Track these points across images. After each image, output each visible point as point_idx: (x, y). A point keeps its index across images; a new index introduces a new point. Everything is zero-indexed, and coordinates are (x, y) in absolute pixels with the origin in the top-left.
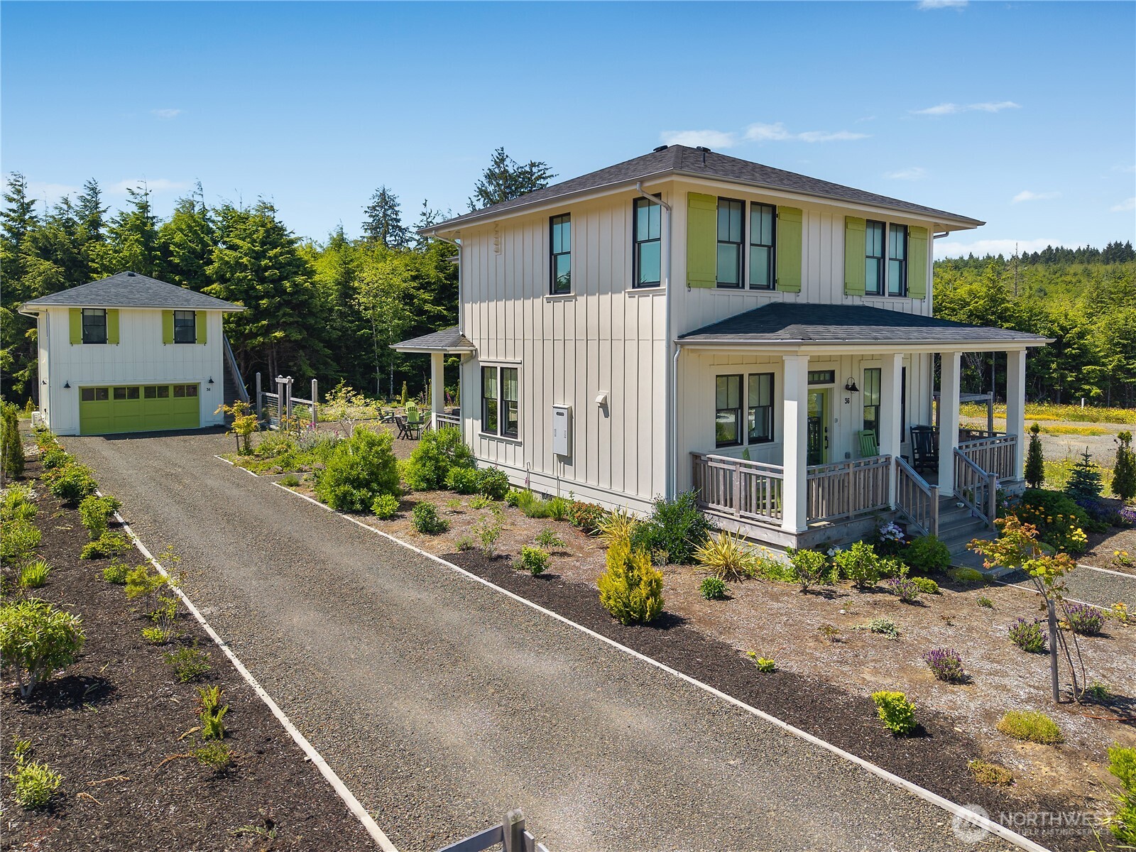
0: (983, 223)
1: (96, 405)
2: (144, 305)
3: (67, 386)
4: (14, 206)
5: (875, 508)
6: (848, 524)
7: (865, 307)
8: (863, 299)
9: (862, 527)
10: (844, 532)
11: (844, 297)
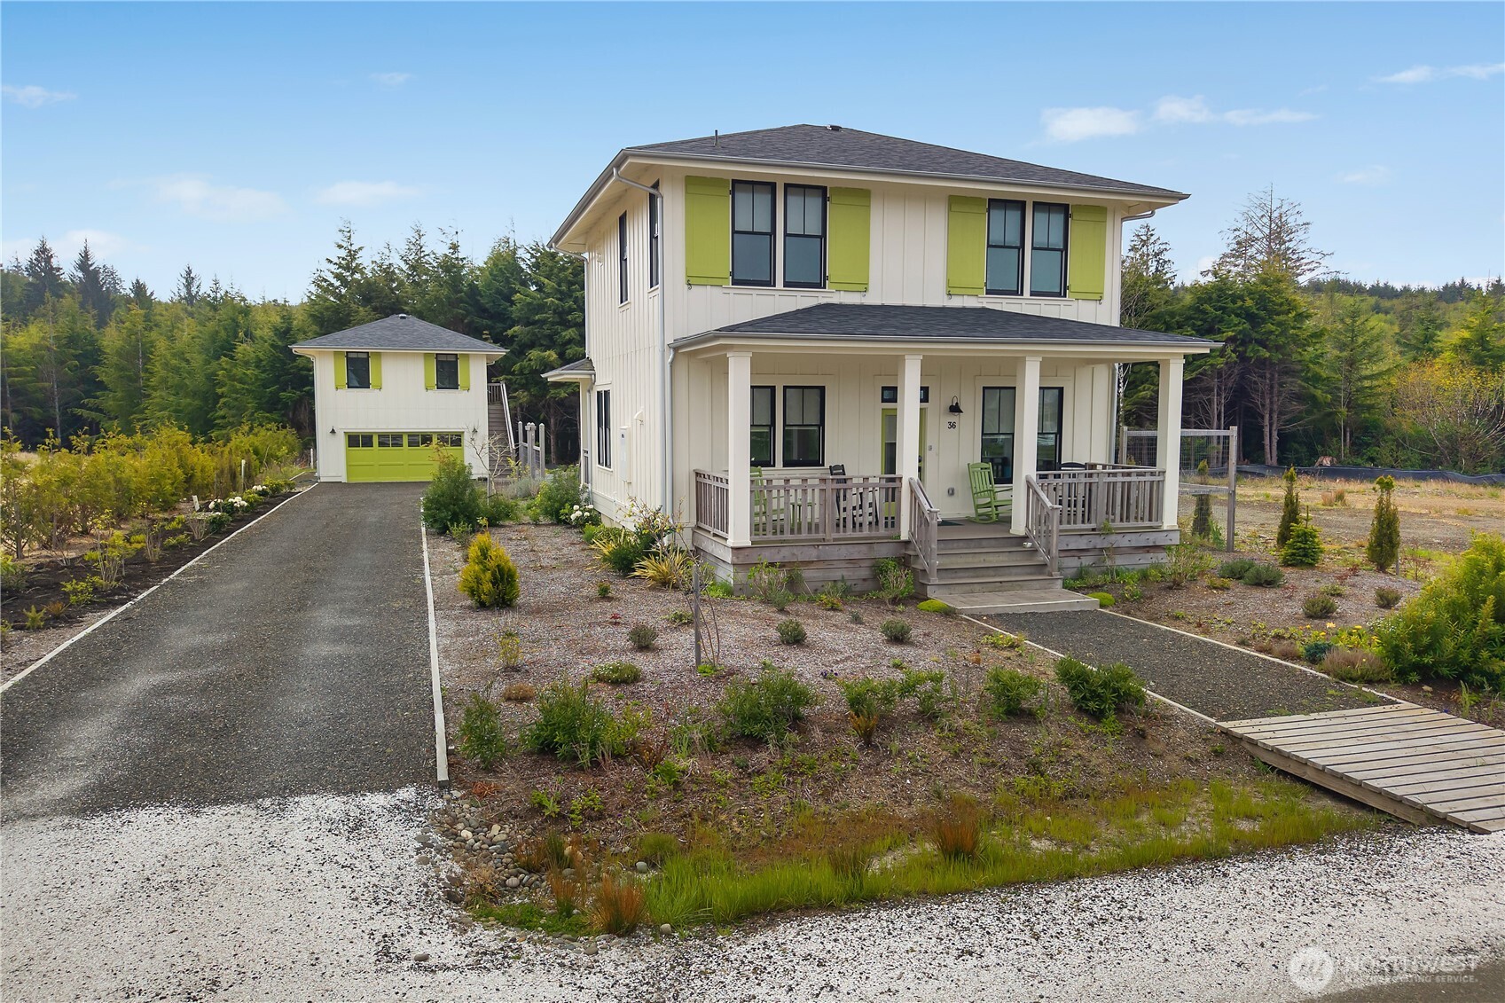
0: (1187, 196)
1: (360, 451)
2: (405, 347)
3: (333, 432)
4: (343, 253)
5: (874, 534)
6: (818, 545)
7: (984, 309)
8: (980, 300)
9: (843, 552)
10: (812, 554)
11: (946, 297)
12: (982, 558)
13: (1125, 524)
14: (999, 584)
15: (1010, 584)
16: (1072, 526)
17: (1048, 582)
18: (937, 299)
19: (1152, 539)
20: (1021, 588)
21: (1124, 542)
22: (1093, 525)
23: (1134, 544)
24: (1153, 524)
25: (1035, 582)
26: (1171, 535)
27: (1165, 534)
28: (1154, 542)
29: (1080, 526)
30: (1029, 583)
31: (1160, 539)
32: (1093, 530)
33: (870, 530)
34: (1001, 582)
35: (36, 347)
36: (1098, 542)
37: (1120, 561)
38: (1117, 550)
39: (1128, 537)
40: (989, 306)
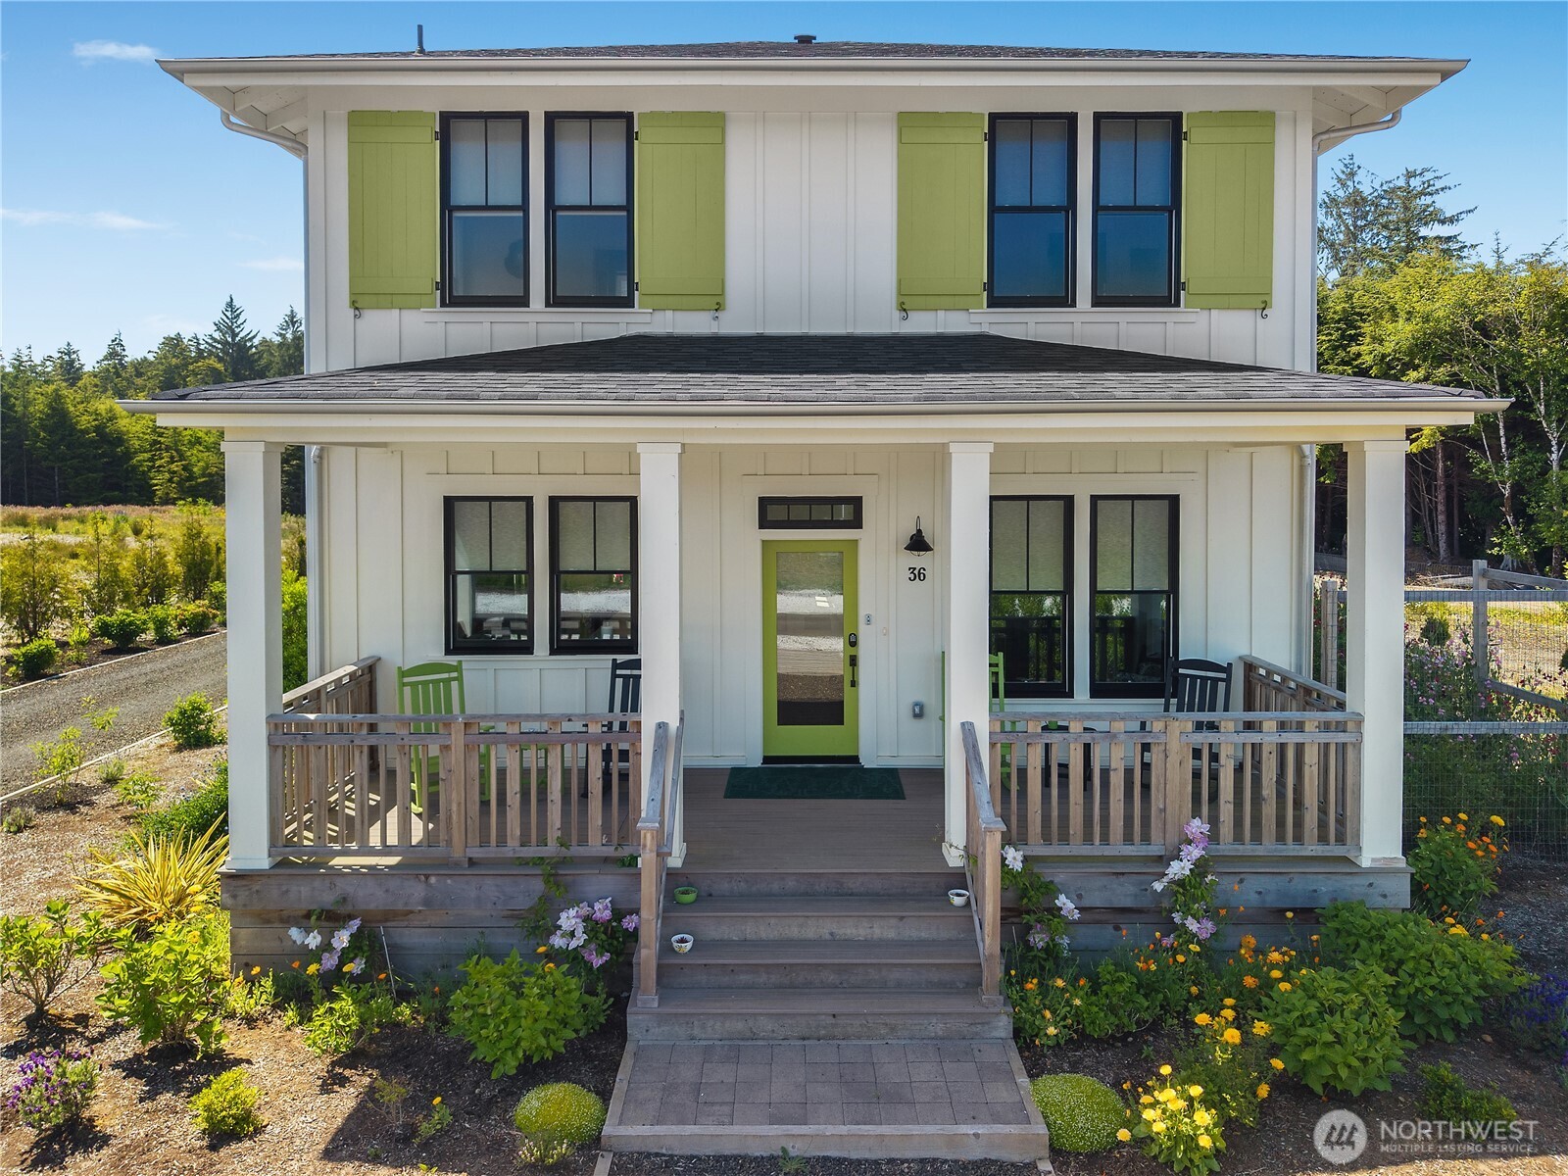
5: (573, 851)
7: (985, 337)
8: (977, 319)
9: (492, 893)
11: (897, 314)
18: (878, 318)
24: (1334, 850)
26: (1380, 883)
27: (1363, 880)
31: (1346, 891)
40: (994, 331)
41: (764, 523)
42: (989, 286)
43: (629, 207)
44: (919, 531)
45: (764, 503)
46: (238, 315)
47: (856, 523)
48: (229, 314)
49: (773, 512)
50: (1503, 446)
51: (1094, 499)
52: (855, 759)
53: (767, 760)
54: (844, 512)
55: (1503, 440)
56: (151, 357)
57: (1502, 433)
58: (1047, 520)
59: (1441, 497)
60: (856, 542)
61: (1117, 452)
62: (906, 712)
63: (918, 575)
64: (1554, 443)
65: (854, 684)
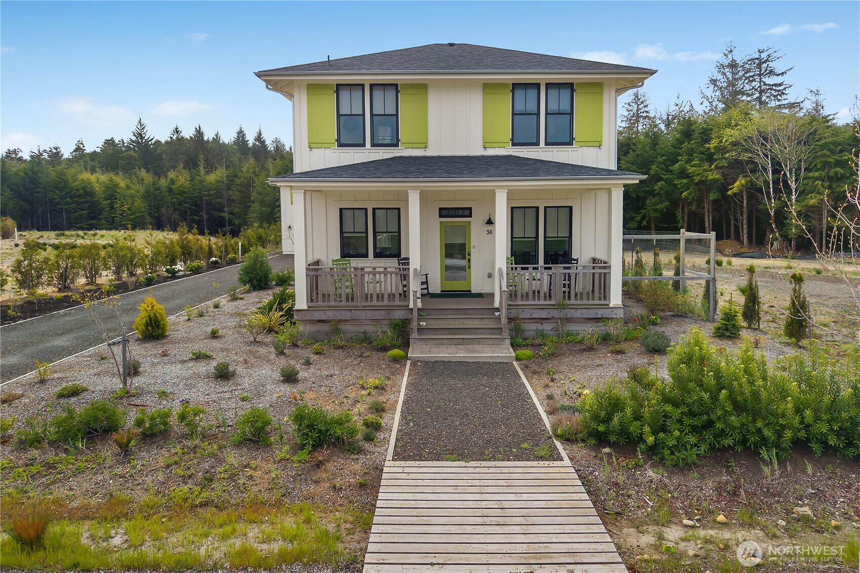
5: (391, 303)
6: (351, 310)
7: (510, 156)
8: (508, 150)
9: (369, 314)
10: (347, 315)
11: (483, 149)
12: (461, 321)
13: (579, 302)
14: (462, 340)
15: (470, 340)
16: (536, 302)
17: (499, 340)
18: (477, 150)
19: (600, 313)
20: (479, 343)
21: (578, 314)
22: (552, 302)
23: (585, 316)
24: (603, 302)
25: (489, 340)
26: (616, 311)
27: (611, 310)
28: (602, 316)
29: (542, 302)
30: (485, 340)
31: (606, 313)
32: (554, 305)
33: (389, 301)
34: (463, 339)
35: (218, 181)
36: (556, 313)
37: (572, 327)
38: (570, 320)
39: (579, 311)
40: (514, 154)
41: (440, 216)
42: (512, 140)
43: (397, 115)
44: (490, 218)
45: (441, 209)
46: (144, 128)
47: (470, 216)
48: (139, 127)
49: (444, 212)
50: (772, 192)
51: (546, 208)
52: (470, 291)
53: (442, 291)
54: (467, 212)
55: (771, 190)
56: (98, 150)
57: (771, 186)
58: (531, 214)
59: (745, 216)
60: (470, 222)
61: (552, 192)
62: (486, 276)
63: (490, 232)
64: (793, 191)
65: (469, 267)
